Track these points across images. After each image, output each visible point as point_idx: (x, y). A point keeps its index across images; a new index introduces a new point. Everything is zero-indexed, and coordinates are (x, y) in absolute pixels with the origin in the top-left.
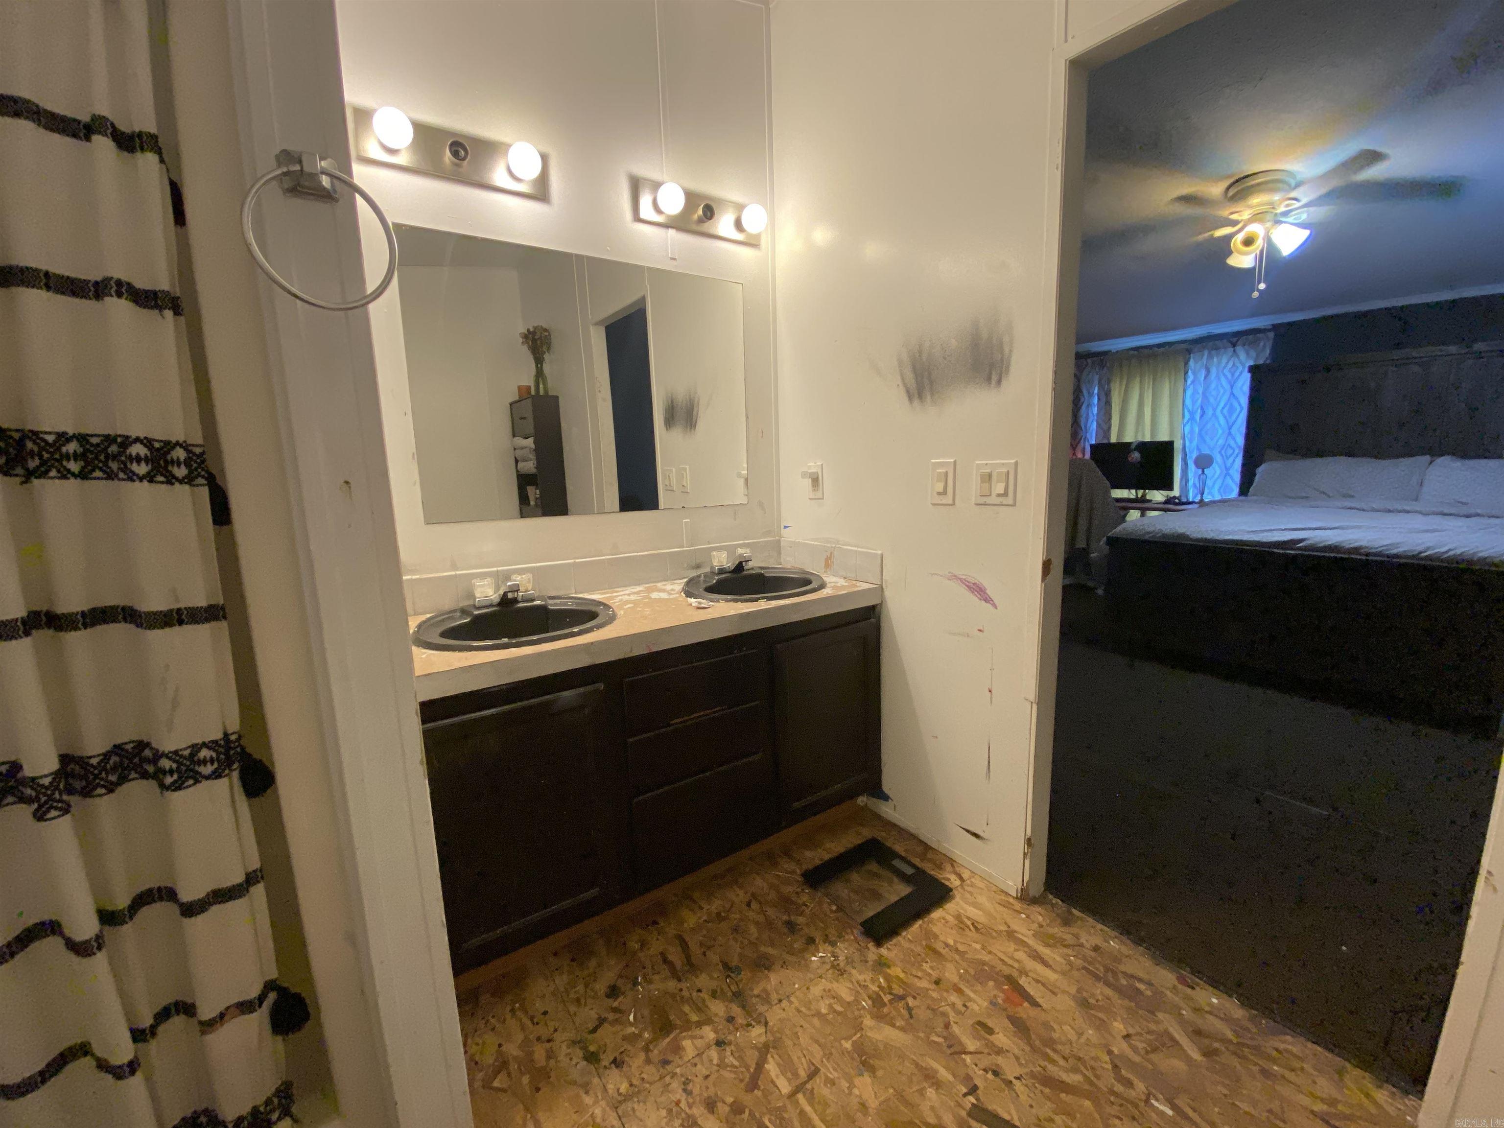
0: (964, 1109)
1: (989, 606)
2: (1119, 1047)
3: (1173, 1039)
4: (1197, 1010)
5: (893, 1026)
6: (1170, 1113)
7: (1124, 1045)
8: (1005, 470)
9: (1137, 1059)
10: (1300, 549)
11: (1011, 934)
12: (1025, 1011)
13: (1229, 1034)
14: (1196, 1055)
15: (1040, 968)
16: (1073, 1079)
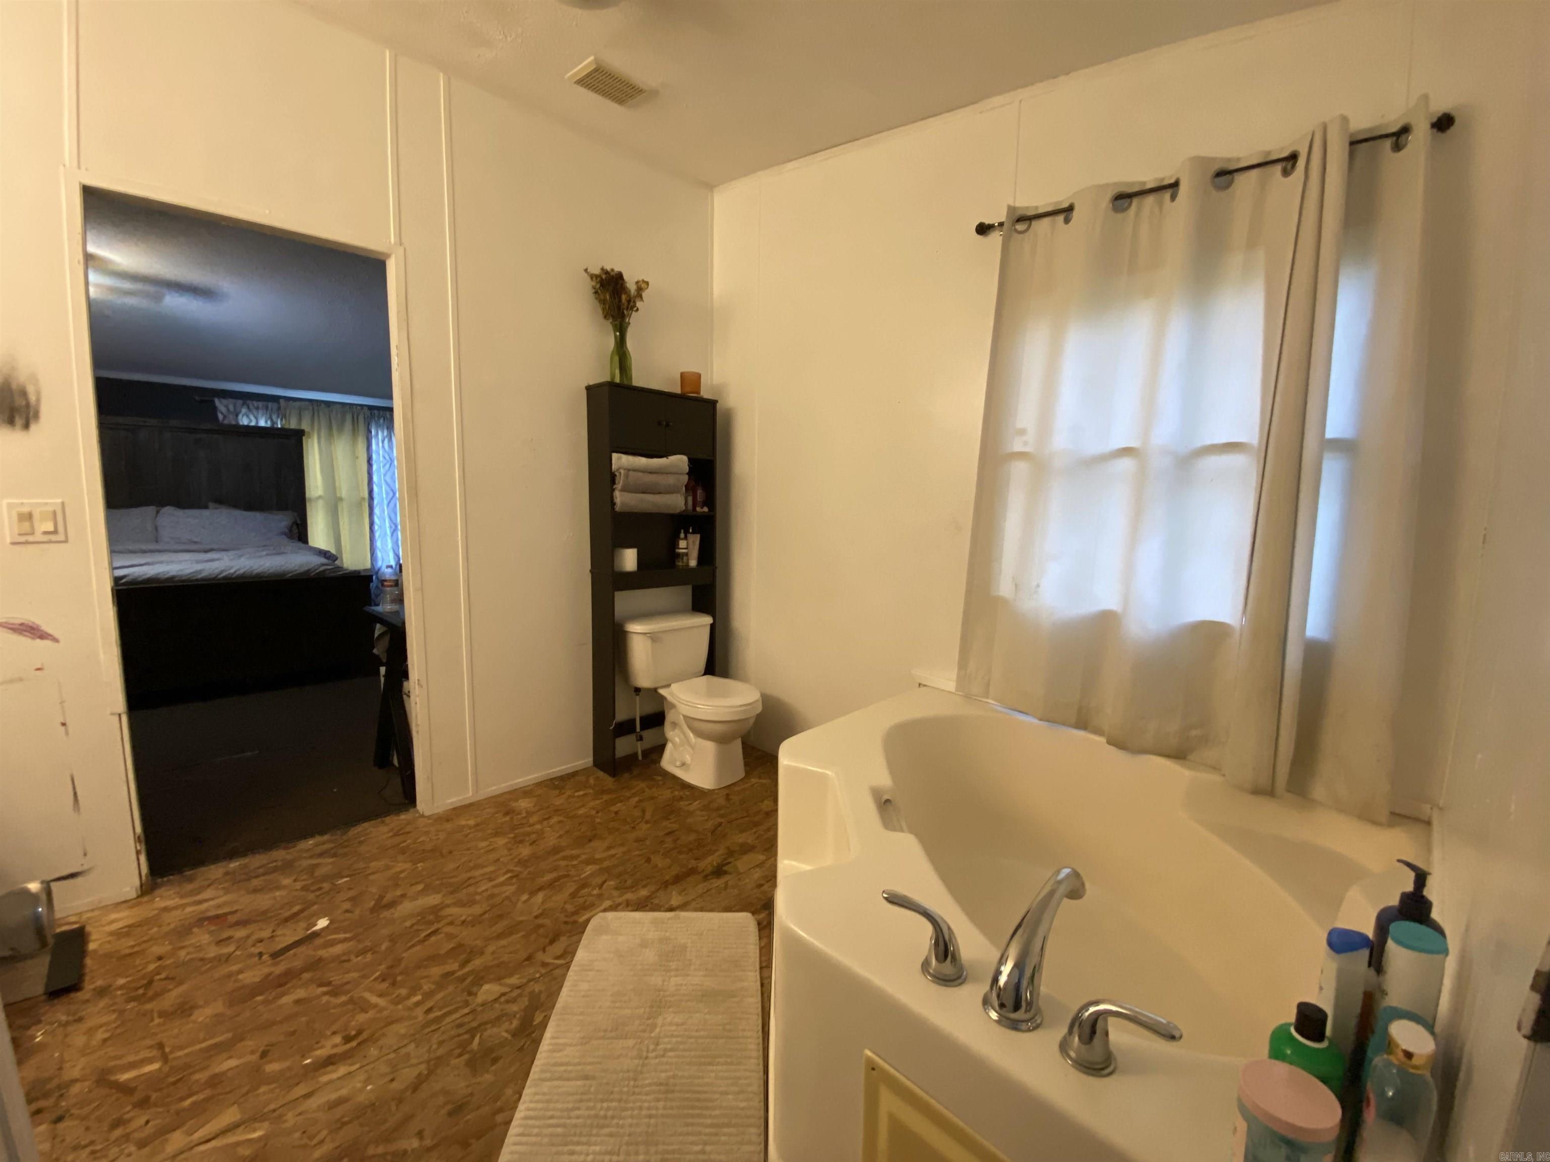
0: (268, 961)
1: (47, 643)
2: (298, 885)
3: (314, 865)
4: (309, 850)
5: (170, 990)
6: (348, 879)
7: (298, 883)
8: (51, 509)
9: (310, 882)
10: (124, 584)
11: (166, 909)
12: (232, 919)
13: (332, 845)
14: (331, 860)
15: (212, 903)
16: (297, 908)
